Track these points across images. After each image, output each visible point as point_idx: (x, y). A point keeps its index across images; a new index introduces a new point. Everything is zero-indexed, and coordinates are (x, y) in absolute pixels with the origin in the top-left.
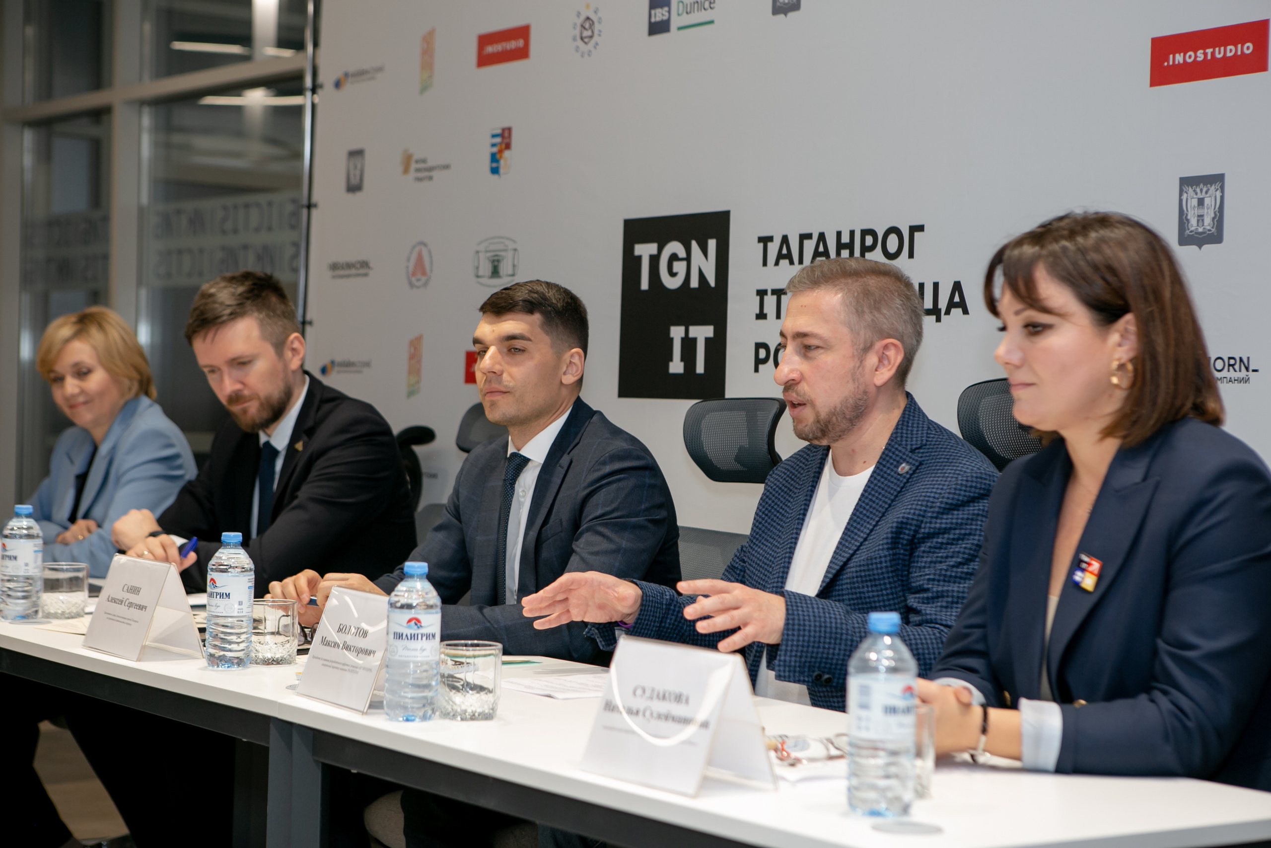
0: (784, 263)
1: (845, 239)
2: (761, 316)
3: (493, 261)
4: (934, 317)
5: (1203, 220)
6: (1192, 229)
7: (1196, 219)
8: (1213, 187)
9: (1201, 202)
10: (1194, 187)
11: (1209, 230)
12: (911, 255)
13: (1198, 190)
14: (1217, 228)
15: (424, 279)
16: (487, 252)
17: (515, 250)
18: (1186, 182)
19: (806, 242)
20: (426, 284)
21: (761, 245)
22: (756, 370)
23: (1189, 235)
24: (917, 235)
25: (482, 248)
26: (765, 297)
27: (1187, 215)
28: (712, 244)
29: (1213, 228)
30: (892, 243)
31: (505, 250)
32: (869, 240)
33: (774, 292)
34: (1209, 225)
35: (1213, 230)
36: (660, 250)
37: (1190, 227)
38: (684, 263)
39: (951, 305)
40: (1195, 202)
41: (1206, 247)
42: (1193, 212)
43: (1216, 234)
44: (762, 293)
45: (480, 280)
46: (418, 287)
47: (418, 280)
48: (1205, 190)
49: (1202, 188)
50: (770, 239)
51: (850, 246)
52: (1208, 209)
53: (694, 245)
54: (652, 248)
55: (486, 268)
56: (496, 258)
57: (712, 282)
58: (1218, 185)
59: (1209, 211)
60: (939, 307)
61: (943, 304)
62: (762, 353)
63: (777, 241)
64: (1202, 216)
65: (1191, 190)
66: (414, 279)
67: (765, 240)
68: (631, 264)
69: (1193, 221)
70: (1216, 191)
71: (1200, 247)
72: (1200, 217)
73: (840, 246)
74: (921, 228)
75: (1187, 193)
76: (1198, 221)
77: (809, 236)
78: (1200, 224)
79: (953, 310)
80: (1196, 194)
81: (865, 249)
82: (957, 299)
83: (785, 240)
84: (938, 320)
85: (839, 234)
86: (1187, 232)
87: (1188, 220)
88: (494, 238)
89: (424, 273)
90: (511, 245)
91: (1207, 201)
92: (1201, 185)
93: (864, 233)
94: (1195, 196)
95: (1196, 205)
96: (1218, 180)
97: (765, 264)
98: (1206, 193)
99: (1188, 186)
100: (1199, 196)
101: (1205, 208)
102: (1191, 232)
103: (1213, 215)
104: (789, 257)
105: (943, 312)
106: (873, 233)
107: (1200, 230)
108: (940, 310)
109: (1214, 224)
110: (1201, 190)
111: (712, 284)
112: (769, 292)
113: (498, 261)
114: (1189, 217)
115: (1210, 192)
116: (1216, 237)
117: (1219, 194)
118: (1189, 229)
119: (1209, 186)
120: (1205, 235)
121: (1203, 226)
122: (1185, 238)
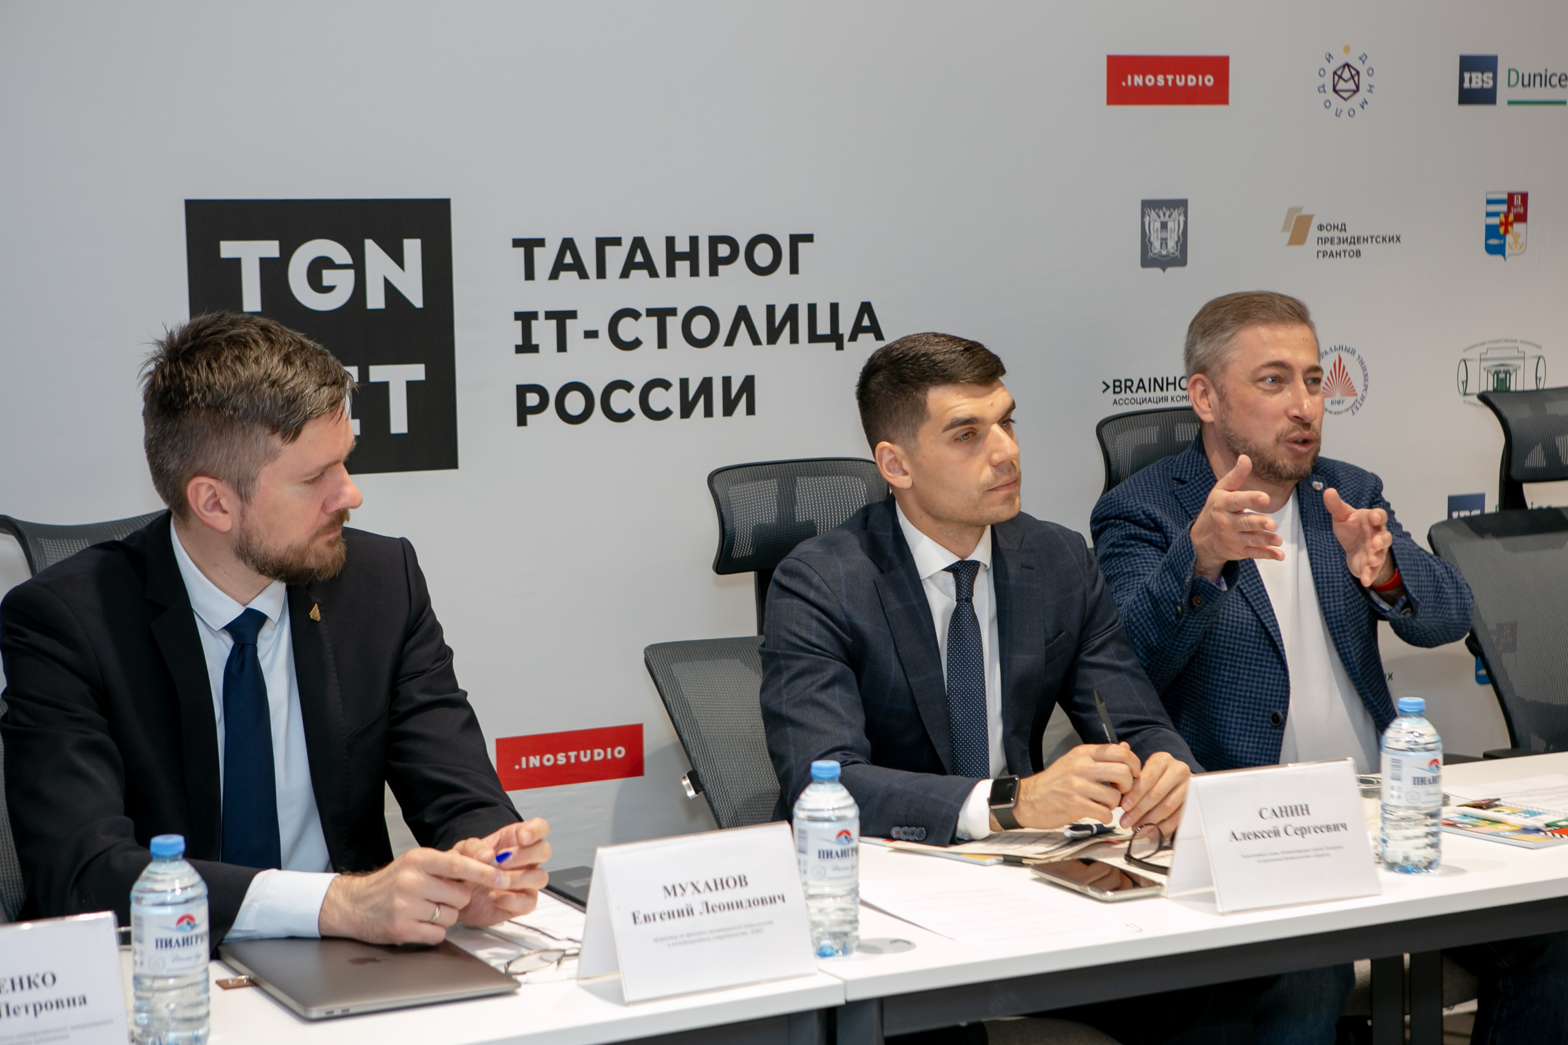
0: (569, 277)
1: (682, 246)
2: (527, 347)
4: (833, 345)
5: (1166, 244)
6: (1156, 251)
7: (1159, 242)
8: (1176, 211)
9: (1164, 226)
10: (1157, 210)
11: (1173, 254)
12: (794, 269)
13: (1161, 214)
14: (1180, 252)
18: (1148, 205)
19: (609, 250)
21: (521, 250)
22: (522, 422)
23: (1152, 258)
24: (802, 247)
26: (534, 323)
27: (1150, 237)
28: (412, 248)
29: (1177, 251)
30: (763, 255)
32: (724, 250)
33: (549, 315)
34: (1173, 248)
35: (1177, 254)
36: (287, 252)
37: (1154, 249)
38: (350, 274)
39: (858, 329)
40: (1158, 225)
41: (1169, 270)
42: (1156, 235)
43: (1179, 257)
44: (526, 318)
48: (1168, 214)
49: (1164, 215)
50: (541, 243)
51: (692, 256)
52: (1171, 233)
53: (370, 246)
57: (416, 299)
58: (1182, 210)
59: (1172, 235)
60: (841, 332)
61: (845, 328)
62: (532, 399)
64: (1166, 239)
65: (1153, 214)
67: (529, 246)
69: (1157, 244)
70: (1180, 215)
71: (1164, 271)
72: (1164, 241)
73: (673, 256)
74: (809, 238)
75: (1149, 216)
76: (1161, 244)
77: (616, 241)
78: (1164, 244)
79: (861, 337)
80: (1159, 217)
81: (716, 263)
82: (866, 322)
83: (568, 244)
84: (840, 347)
85: (670, 241)
86: (1150, 254)
87: (1151, 243)
91: (1170, 225)
92: (1164, 209)
93: (714, 241)
94: (1158, 219)
95: (1159, 228)
96: (1181, 205)
97: (530, 275)
98: (1170, 217)
99: (1150, 209)
100: (1163, 219)
101: (1169, 232)
102: (1155, 254)
103: (1176, 239)
104: (578, 267)
105: (846, 338)
106: (731, 242)
107: (1164, 253)
108: (842, 335)
109: (1178, 247)
110: (1164, 214)
111: (418, 301)
112: (542, 316)
114: (1152, 240)
115: (1174, 216)
116: (1180, 260)
117: (1182, 219)
118: (1151, 251)
119: (1172, 210)
120: (1168, 258)
121: (1167, 248)
122: (1148, 260)
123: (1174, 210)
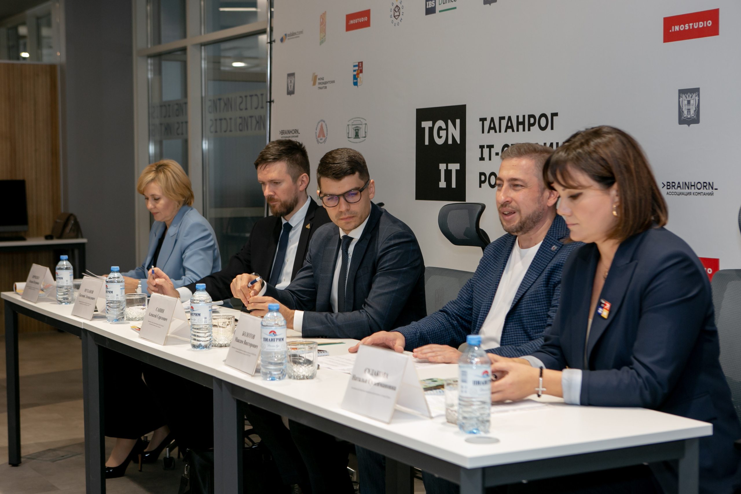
0: (492, 132)
1: (521, 120)
2: (482, 159)
3: (356, 130)
5: (690, 112)
6: (685, 116)
7: (687, 111)
8: (694, 95)
9: (689, 102)
10: (686, 94)
11: (693, 117)
12: (552, 128)
13: (687, 96)
14: (697, 116)
15: (324, 138)
16: (352, 125)
17: (366, 124)
18: (682, 92)
19: (502, 121)
20: (325, 141)
22: (480, 186)
23: (684, 119)
24: (555, 118)
25: (350, 123)
27: (682, 109)
28: (458, 122)
29: (695, 115)
30: (543, 122)
31: (362, 124)
32: (532, 120)
34: (693, 114)
35: (695, 117)
36: (434, 125)
37: (684, 115)
38: (445, 131)
40: (686, 102)
41: (692, 125)
42: (685, 107)
43: (696, 119)
44: (482, 147)
45: (349, 139)
46: (321, 143)
47: (321, 139)
48: (690, 96)
49: (689, 97)
51: (523, 123)
52: (692, 106)
53: (450, 122)
54: (429, 124)
55: (352, 134)
56: (357, 128)
57: (458, 140)
58: (697, 93)
59: (693, 107)
62: (483, 178)
63: (489, 120)
64: (690, 109)
65: (684, 96)
66: (319, 139)
67: (483, 120)
68: (420, 131)
69: (685, 112)
70: (696, 97)
71: (689, 125)
73: (518, 123)
74: (556, 114)
75: (682, 98)
76: (688, 112)
77: (503, 118)
78: (689, 114)
80: (687, 98)
81: (530, 125)
83: (492, 120)
85: (518, 117)
86: (683, 117)
87: (683, 112)
88: (356, 118)
89: (324, 136)
90: (364, 122)
91: (692, 102)
92: (689, 94)
93: (530, 116)
94: (686, 99)
95: (687, 104)
96: (696, 91)
97: (483, 132)
98: (691, 97)
99: (682, 94)
100: (688, 99)
101: (691, 106)
102: (685, 117)
103: (695, 109)
104: (494, 129)
106: (533, 116)
107: (689, 117)
109: (695, 113)
110: (689, 96)
112: (485, 147)
113: (358, 130)
114: (683, 110)
115: (693, 97)
117: (697, 98)
118: (683, 116)
119: (692, 94)
120: (691, 119)
121: (690, 114)
122: (683, 121)
123: (694, 94)
